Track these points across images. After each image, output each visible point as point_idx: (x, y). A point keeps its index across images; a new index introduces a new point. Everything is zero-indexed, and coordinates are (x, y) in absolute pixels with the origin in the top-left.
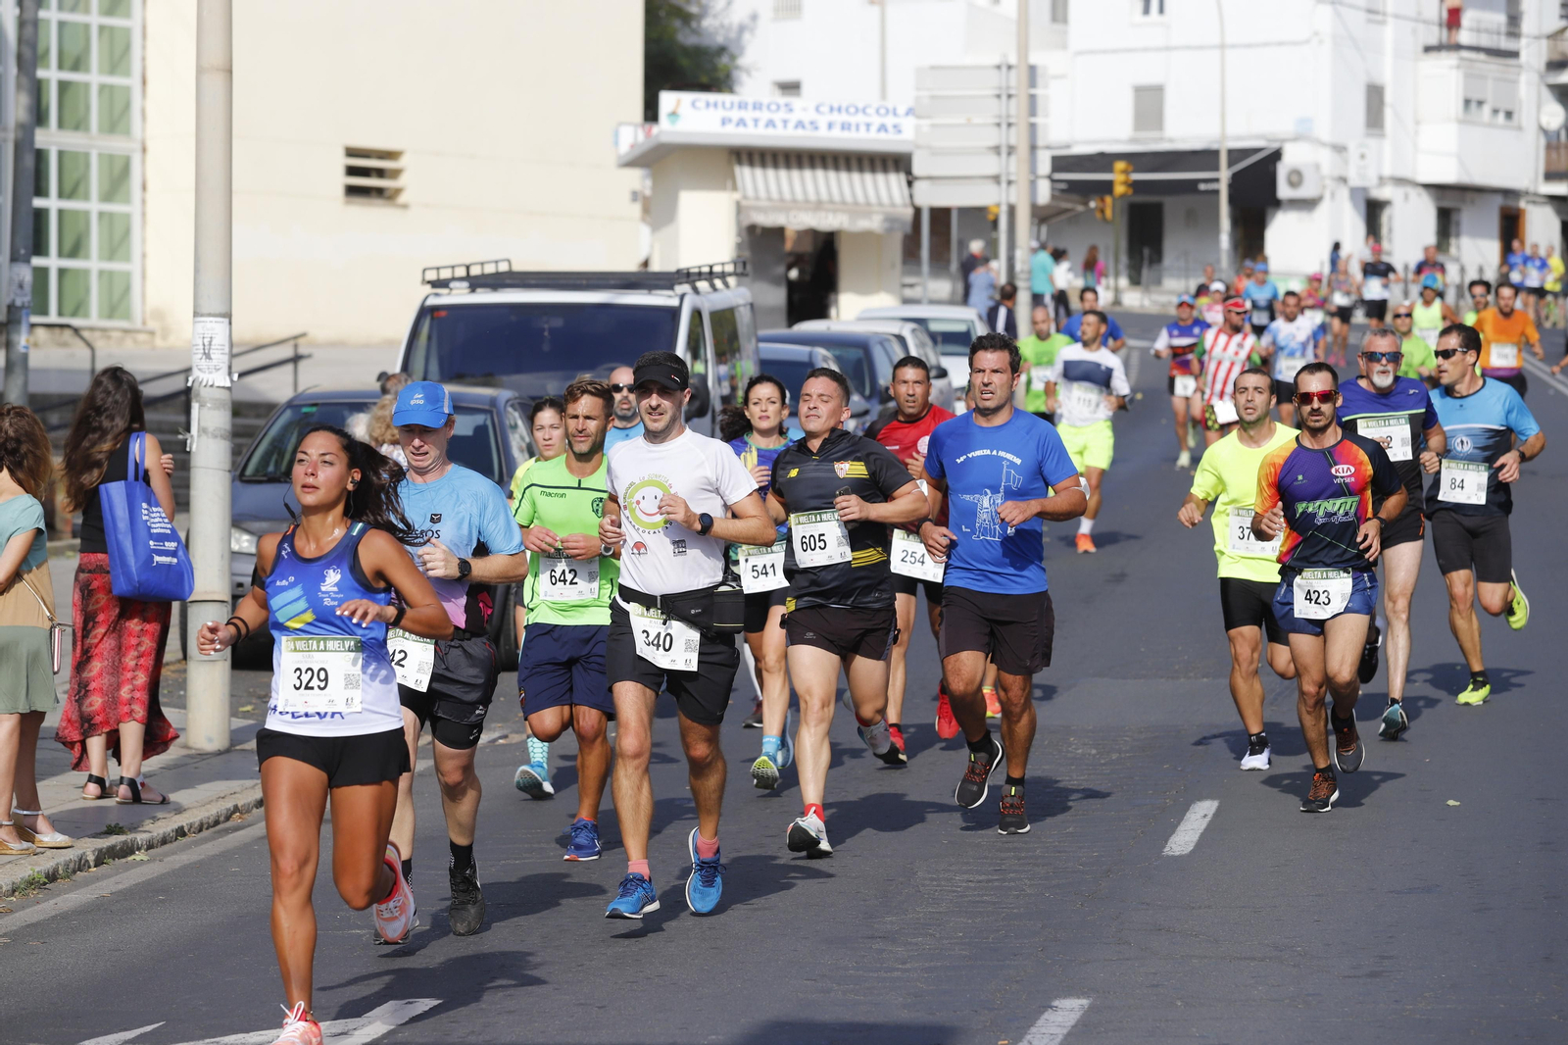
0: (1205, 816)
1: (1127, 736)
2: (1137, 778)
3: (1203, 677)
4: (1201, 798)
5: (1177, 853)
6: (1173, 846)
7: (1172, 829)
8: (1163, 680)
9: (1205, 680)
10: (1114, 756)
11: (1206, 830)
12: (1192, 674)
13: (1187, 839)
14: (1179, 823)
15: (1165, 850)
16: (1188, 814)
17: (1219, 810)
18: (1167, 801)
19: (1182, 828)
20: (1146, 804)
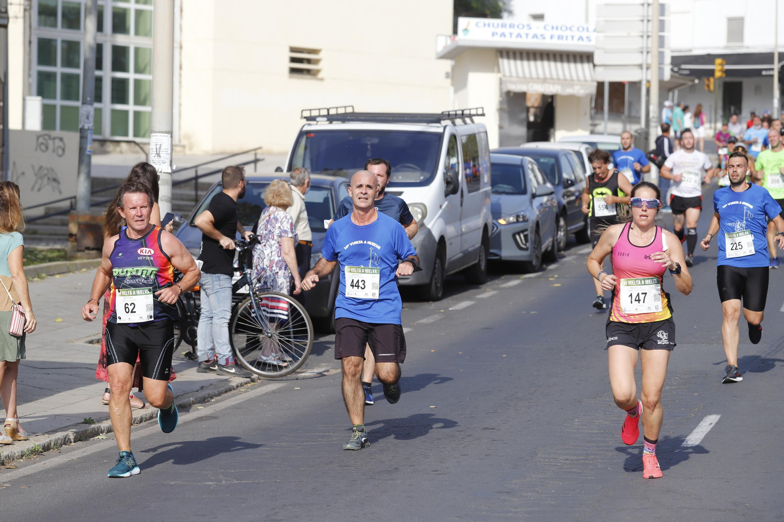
0: (711, 423)
2: (677, 401)
4: (710, 414)
5: (690, 445)
6: (689, 441)
8: (704, 345)
11: (709, 432)
13: (697, 437)
14: (695, 428)
15: (684, 443)
16: (701, 423)
17: (719, 420)
18: (692, 414)
19: (696, 430)
20: (679, 416)
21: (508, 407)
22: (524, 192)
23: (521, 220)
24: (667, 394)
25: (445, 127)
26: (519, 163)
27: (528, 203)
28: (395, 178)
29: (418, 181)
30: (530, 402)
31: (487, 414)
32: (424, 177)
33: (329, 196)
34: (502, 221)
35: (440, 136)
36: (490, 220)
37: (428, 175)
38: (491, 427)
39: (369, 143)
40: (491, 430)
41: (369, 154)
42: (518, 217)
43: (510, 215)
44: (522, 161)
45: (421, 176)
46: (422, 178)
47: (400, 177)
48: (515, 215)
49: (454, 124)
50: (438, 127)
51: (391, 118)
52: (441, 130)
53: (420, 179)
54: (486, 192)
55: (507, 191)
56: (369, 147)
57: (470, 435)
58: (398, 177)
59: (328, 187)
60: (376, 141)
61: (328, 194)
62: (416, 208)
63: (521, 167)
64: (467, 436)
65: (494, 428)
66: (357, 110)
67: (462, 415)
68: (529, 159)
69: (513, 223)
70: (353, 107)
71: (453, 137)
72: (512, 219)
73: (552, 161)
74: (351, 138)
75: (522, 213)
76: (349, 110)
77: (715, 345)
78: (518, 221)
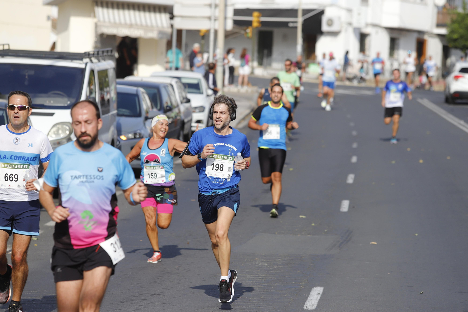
0: (319, 294)
1: (280, 259)
2: (287, 276)
3: (308, 234)
4: (316, 286)
5: (310, 309)
6: (307, 306)
7: (305, 299)
8: (291, 235)
9: (309, 236)
10: (275, 267)
11: (320, 299)
12: (303, 233)
13: (313, 303)
14: (308, 296)
15: (305, 307)
16: (311, 293)
17: (324, 291)
18: (301, 286)
19: (310, 298)
20: (292, 288)
21: (163, 279)
22: (139, 115)
23: (137, 136)
24: (277, 271)
25: (86, 64)
26: (135, 92)
27: (142, 124)
28: (47, 102)
29: (66, 105)
30: (178, 276)
31: (150, 284)
32: (71, 103)
33: (4, 115)
34: (123, 138)
35: (83, 71)
36: (116, 137)
37: (73, 101)
38: (158, 294)
39: (27, 74)
40: (158, 296)
41: (26, 83)
42: (135, 134)
43: (130, 133)
44: (137, 91)
45: (69, 101)
46: (69, 103)
47: (52, 102)
48: (133, 133)
49: (91, 61)
50: (81, 64)
51: (44, 56)
52: (83, 66)
53: (67, 103)
54: (113, 115)
55: (126, 114)
56: (27, 77)
57: (144, 300)
58: (50, 102)
59: (4, 108)
60: (32, 72)
61: (3, 113)
62: (65, 126)
63: (136, 96)
64: (143, 300)
65: (160, 294)
66: (13, 47)
67: (131, 284)
68: (141, 90)
69: (132, 139)
70: (9, 45)
71: (92, 72)
72: (131, 136)
73: (156, 91)
74: (12, 70)
75: (138, 132)
76: (6, 47)
77: (299, 236)
78: (135, 138)
